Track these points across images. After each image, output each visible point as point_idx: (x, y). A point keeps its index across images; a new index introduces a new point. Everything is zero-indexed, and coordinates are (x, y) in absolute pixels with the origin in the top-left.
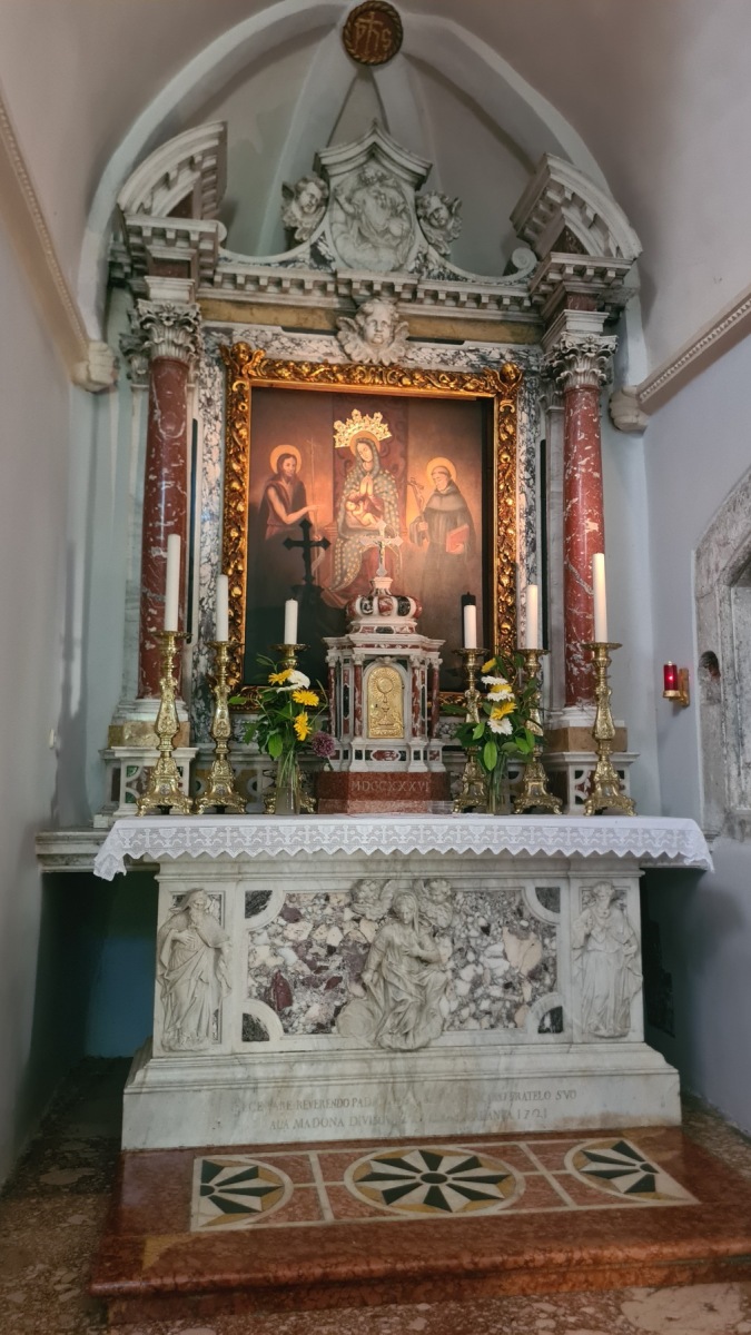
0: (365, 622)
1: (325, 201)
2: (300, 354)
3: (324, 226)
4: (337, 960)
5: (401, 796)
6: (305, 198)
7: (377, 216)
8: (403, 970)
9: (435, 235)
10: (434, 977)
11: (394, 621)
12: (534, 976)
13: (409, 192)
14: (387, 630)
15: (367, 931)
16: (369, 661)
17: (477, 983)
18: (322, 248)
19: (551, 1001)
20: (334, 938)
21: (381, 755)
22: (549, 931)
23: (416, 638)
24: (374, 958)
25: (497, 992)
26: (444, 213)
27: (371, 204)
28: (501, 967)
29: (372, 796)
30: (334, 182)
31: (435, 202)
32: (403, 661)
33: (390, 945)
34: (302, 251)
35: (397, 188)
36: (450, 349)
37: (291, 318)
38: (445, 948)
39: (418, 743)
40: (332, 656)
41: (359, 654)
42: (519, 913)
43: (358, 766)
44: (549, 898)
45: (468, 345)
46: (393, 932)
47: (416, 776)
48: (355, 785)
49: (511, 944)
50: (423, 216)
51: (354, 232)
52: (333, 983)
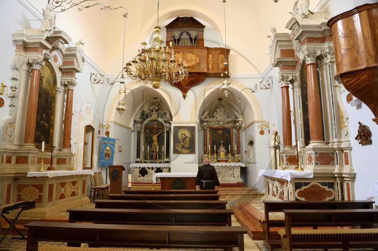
0: (220, 148)
1: (217, 113)
2: (215, 126)
3: (217, 115)
4: (219, 172)
5: (224, 162)
6: (215, 114)
7: (221, 114)
8: (223, 173)
9: (226, 115)
10: (225, 173)
11: (223, 148)
12: (232, 174)
13: (224, 112)
14: (222, 149)
15: (221, 171)
16: (221, 151)
17: (228, 174)
18: (217, 117)
19: (234, 175)
20: (219, 171)
21: (222, 159)
22: (234, 171)
23: (225, 150)
24: (221, 172)
25: (230, 175)
26: (227, 113)
27: (220, 113)
28: (230, 173)
29: (221, 162)
30: (217, 112)
31: (226, 113)
32: (224, 151)
33: (222, 171)
34: (215, 118)
35: (223, 112)
36: (227, 125)
37: (214, 123)
38: (226, 172)
39: (225, 158)
40: (218, 151)
41: (220, 151)
42: (231, 169)
43: (220, 159)
44: (234, 168)
45: (229, 124)
46: (223, 171)
47: (225, 160)
48: (220, 161)
49: (231, 171)
50: (225, 114)
51: (219, 116)
52: (219, 174)
